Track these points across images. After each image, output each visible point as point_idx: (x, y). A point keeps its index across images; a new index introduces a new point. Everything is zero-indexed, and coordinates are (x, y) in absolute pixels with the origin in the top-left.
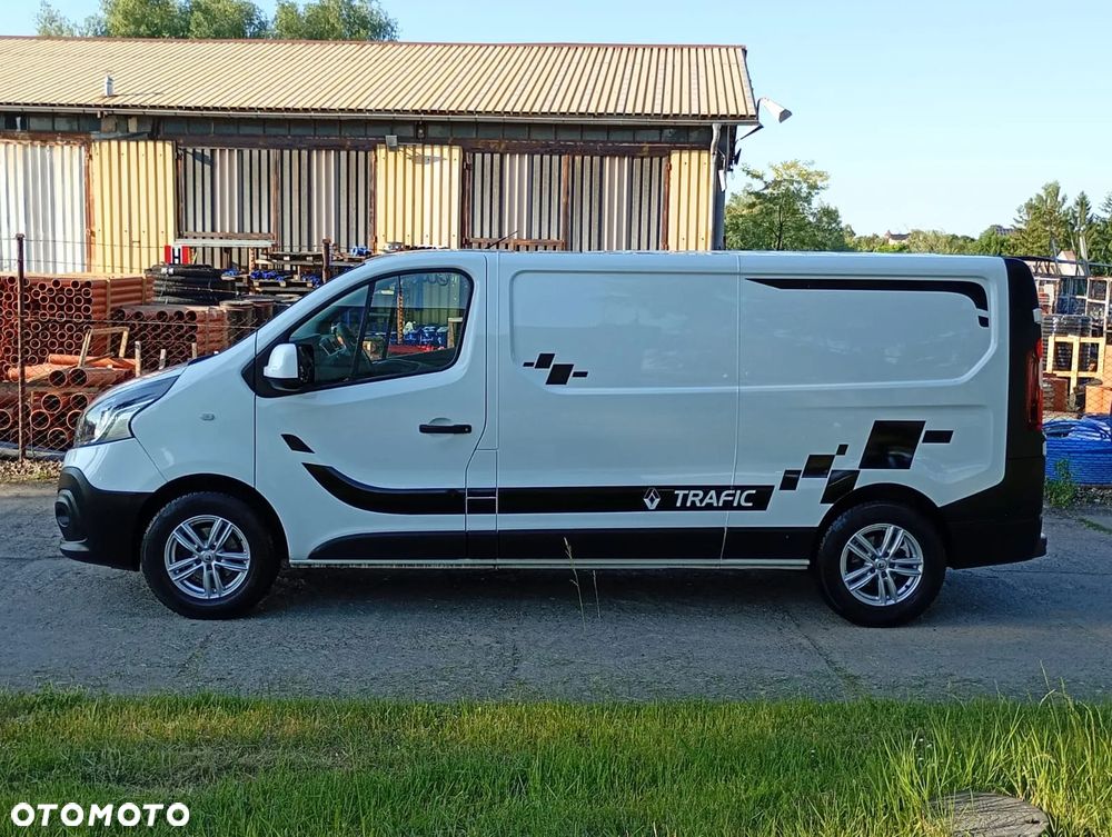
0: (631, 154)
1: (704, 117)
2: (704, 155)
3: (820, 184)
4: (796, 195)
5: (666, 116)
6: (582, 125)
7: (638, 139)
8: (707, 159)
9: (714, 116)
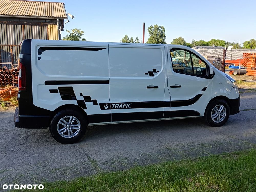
0: (39, 25)
1: (55, 17)
2: (56, 26)
3: (82, 34)
4: (78, 36)
5: (46, 17)
6: (26, 18)
7: (40, 22)
8: (57, 27)
9: (57, 17)
